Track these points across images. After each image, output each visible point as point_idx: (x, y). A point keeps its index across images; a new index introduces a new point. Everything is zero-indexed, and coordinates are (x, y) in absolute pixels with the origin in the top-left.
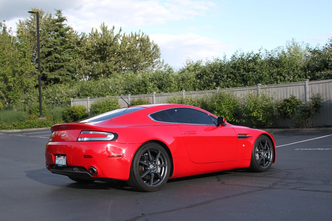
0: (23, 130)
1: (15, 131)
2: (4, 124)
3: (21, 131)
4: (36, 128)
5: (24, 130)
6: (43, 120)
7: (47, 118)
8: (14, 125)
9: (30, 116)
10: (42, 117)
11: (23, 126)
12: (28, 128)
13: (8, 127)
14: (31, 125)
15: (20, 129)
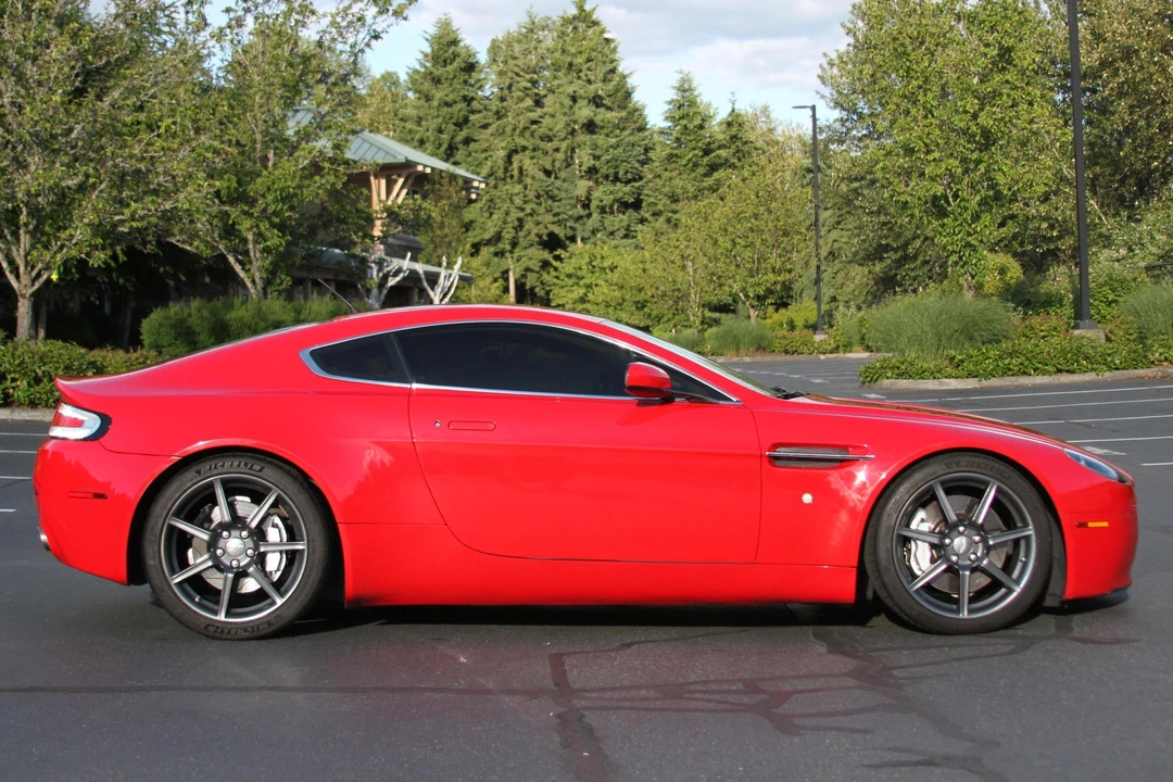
0: (985, 383)
1: (953, 384)
2: (911, 355)
3: (977, 386)
4: (1048, 373)
5: (995, 382)
6: (1085, 342)
7: (1111, 332)
8: (953, 359)
9: (1035, 321)
10: (1090, 327)
11: (989, 364)
12: (1013, 375)
13: (925, 366)
14: (1027, 363)
15: (976, 377)
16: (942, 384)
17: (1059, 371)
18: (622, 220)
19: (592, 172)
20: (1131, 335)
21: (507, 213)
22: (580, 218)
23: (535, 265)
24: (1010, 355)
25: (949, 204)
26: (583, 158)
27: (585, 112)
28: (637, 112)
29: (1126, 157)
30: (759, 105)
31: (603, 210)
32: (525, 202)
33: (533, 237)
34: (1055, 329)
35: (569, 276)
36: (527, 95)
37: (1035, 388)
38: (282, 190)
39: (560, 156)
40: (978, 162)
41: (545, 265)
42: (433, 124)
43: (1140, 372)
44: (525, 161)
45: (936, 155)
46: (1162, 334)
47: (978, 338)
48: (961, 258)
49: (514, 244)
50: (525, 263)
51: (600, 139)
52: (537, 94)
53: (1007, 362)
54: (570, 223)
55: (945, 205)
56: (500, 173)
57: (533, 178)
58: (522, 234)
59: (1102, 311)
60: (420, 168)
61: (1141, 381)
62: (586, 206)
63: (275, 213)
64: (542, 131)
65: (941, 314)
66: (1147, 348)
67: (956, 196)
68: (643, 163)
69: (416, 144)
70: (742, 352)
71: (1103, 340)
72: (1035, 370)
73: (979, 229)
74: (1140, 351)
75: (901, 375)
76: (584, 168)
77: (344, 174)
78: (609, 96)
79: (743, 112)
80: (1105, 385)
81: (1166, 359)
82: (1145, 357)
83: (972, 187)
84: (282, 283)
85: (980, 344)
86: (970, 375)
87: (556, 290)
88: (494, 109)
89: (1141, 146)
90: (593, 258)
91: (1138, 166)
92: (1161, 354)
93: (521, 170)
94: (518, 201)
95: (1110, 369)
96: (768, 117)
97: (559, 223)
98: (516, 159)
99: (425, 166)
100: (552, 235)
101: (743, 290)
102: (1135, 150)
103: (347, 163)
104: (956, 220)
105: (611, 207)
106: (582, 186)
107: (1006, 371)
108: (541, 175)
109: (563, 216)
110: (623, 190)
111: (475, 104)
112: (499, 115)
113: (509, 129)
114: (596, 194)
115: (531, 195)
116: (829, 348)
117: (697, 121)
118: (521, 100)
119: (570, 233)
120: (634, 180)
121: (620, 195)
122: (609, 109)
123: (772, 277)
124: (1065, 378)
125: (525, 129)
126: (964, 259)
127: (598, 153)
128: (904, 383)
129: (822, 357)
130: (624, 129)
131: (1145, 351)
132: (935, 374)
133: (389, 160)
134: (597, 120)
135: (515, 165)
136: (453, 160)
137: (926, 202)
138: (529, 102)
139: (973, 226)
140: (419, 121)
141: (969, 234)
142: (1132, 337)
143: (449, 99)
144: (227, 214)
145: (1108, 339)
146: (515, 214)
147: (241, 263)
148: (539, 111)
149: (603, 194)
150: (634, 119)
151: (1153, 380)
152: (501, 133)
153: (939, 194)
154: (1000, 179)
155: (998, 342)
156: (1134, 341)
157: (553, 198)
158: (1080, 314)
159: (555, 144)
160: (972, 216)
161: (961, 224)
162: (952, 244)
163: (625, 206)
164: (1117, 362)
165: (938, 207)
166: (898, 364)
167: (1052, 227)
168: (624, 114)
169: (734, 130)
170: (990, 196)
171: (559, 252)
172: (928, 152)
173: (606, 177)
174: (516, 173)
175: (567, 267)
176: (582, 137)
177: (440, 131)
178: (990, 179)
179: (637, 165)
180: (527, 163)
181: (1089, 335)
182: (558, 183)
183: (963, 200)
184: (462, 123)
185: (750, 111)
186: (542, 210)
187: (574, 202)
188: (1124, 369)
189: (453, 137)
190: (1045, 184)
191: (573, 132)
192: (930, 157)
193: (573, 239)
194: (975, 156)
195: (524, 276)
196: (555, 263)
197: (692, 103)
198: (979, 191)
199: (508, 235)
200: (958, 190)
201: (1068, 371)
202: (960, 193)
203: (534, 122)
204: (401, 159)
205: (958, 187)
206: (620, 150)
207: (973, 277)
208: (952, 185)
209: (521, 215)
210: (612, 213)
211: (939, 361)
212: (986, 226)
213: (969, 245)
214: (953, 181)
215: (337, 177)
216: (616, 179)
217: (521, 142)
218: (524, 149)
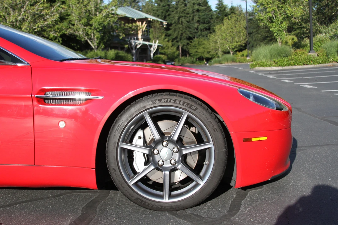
0: (284, 68)
1: (275, 68)
2: (264, 61)
3: (281, 69)
4: (301, 65)
5: (286, 67)
6: (311, 56)
7: (319, 54)
8: (275, 61)
9: (298, 51)
10: (313, 52)
11: (285, 63)
12: (291, 66)
13: (267, 63)
14: (295, 62)
15: (281, 66)
16: (272, 68)
17: (304, 64)
18: (206, 33)
19: (198, 21)
20: (324, 54)
21: (179, 32)
22: (196, 33)
23: (185, 44)
24: (291, 60)
25: (274, 19)
26: (196, 18)
27: (196, 7)
28: (209, 7)
29: (326, 12)
30: (239, 5)
31: (201, 30)
32: (183, 29)
33: (185, 37)
34: (303, 53)
35: (193, 46)
36: (183, 4)
37: (298, 69)
38: (99, 22)
39: (191, 18)
40: (282, 7)
41: (188, 44)
42: (160, 11)
43: (327, 64)
44: (183, 19)
45: (270, 5)
46: (333, 54)
47: (282, 56)
48: (277, 34)
49: (181, 39)
50: (183, 43)
51: (200, 14)
52: (185, 3)
53: (290, 62)
54: (194, 34)
55: (273, 19)
56: (177, 23)
57: (185, 23)
58: (182, 37)
59: (317, 49)
60: (149, 19)
61: (327, 67)
62: (197, 29)
63: (98, 28)
64: (186, 12)
65: (272, 49)
66: (328, 58)
67: (276, 17)
68: (210, 19)
69: (157, 16)
70: (229, 62)
71: (317, 55)
72: (298, 64)
73: (282, 26)
74: (327, 59)
75: (261, 66)
76: (197, 21)
77: (117, 18)
78: (203, 3)
79: (235, 6)
80: (317, 68)
81: (334, 61)
82: (328, 60)
83: (281, 14)
84: (102, 46)
85: (282, 57)
86: (280, 66)
87: (190, 50)
88: (175, 7)
89: (330, 9)
90: (199, 42)
91: (329, 14)
92: (332, 60)
93: (182, 21)
94: (181, 29)
95: (318, 63)
96: (241, 7)
97: (191, 34)
98: (180, 19)
99: (151, 19)
100: (189, 37)
101: (229, 47)
102: (328, 10)
103: (117, 15)
104: (276, 23)
105: (203, 30)
106: (196, 25)
107: (290, 65)
108: (186, 23)
109: (192, 32)
110: (206, 25)
111: (171, 6)
112: (176, 8)
113: (179, 12)
114: (200, 27)
115: (184, 27)
116: (250, 61)
117: (223, 9)
118: (181, 5)
119: (194, 36)
120: (209, 23)
121: (205, 27)
122: (202, 6)
123: (236, 44)
124: (306, 66)
125: (183, 12)
126: (278, 34)
127: (200, 17)
128: (262, 68)
129: (249, 63)
130: (206, 11)
131: (328, 59)
132: (270, 65)
133: (141, 17)
134: (200, 9)
135: (180, 20)
136: (165, 20)
137: (268, 19)
138: (183, 5)
139: (281, 25)
140: (157, 10)
141: (280, 27)
142: (325, 55)
143: (165, 5)
144: (85, 29)
145: (318, 56)
146: (180, 32)
147: (92, 42)
148: (186, 7)
149: (201, 27)
150: (209, 8)
151: (330, 67)
152: (177, 13)
153: (271, 16)
154: (288, 12)
155: (287, 57)
156: (325, 56)
157: (190, 28)
158: (311, 49)
159: (190, 15)
160: (281, 22)
161: (277, 25)
162: (275, 30)
163: (206, 29)
164: (320, 62)
165: (271, 20)
166: (260, 63)
167: (307, 30)
168: (206, 7)
169: (232, 11)
170: (285, 17)
171: (191, 41)
172: (268, 5)
173: (202, 23)
174: (180, 22)
175: (193, 44)
176: (196, 13)
177: (162, 13)
178: (285, 12)
179: (209, 20)
180: (183, 20)
181: (313, 55)
182: (191, 24)
183: (278, 18)
184: (167, 11)
185: (237, 6)
186: (187, 31)
187: (194, 29)
188: (322, 63)
189: (165, 14)
190: (301, 13)
191: (194, 12)
192: (268, 6)
193: (194, 37)
194: (281, 6)
195: (183, 47)
196: (190, 43)
197: (222, 4)
198: (282, 16)
199: (179, 37)
200: (276, 15)
201: (307, 64)
202: (277, 16)
203: (185, 10)
204: (144, 17)
205: (277, 14)
206: (205, 16)
207: (281, 39)
208: (275, 14)
209: (182, 32)
210: (203, 31)
211: (271, 62)
212: (284, 25)
213: (279, 30)
214: (275, 12)
215: (115, 19)
216: (204, 23)
217: (181, 15)
218: (182, 16)
